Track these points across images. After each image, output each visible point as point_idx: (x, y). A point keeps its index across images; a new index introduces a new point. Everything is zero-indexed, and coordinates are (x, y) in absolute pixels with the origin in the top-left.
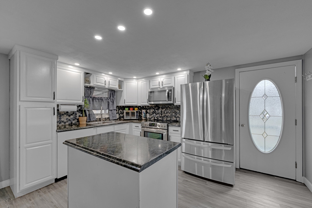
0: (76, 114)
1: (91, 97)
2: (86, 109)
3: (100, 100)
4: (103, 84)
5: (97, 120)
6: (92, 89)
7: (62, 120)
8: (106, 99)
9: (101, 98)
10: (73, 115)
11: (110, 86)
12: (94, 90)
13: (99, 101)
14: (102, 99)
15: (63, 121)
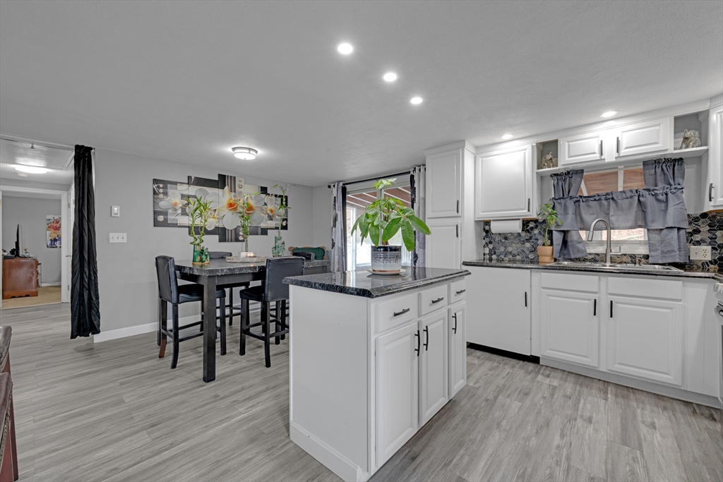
0: (537, 239)
1: (571, 198)
2: (553, 228)
3: (605, 203)
4: (595, 153)
5: (597, 258)
6: (574, 176)
7: (510, 250)
8: (629, 194)
9: (607, 194)
10: (531, 241)
11: (623, 152)
12: (582, 178)
13: (601, 205)
14: (613, 199)
15: (510, 253)
